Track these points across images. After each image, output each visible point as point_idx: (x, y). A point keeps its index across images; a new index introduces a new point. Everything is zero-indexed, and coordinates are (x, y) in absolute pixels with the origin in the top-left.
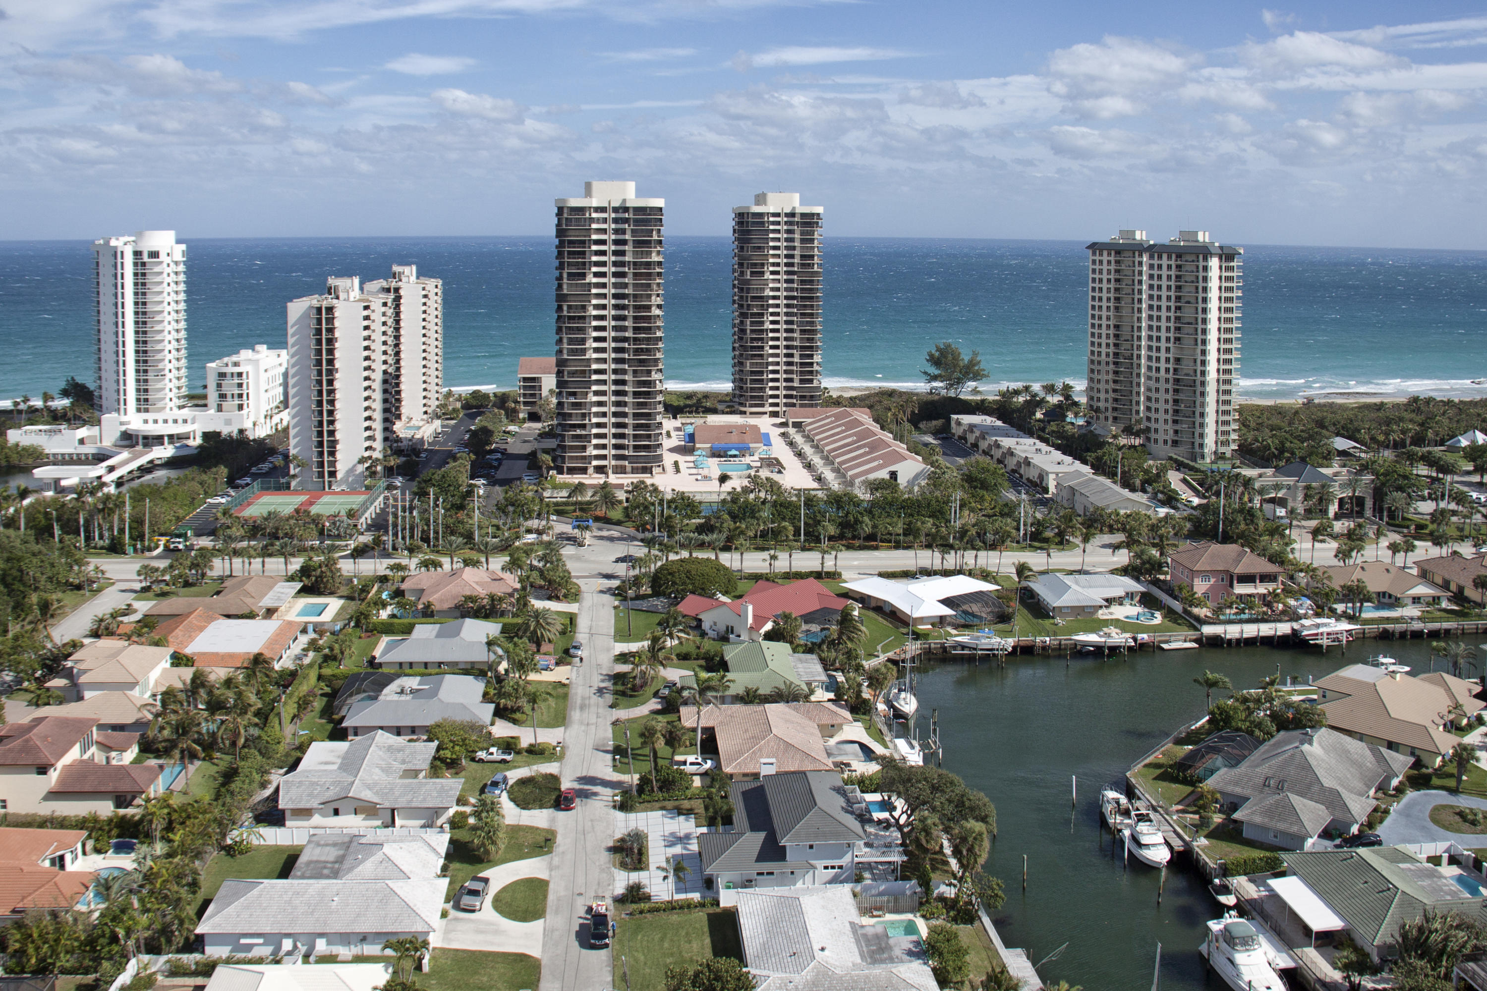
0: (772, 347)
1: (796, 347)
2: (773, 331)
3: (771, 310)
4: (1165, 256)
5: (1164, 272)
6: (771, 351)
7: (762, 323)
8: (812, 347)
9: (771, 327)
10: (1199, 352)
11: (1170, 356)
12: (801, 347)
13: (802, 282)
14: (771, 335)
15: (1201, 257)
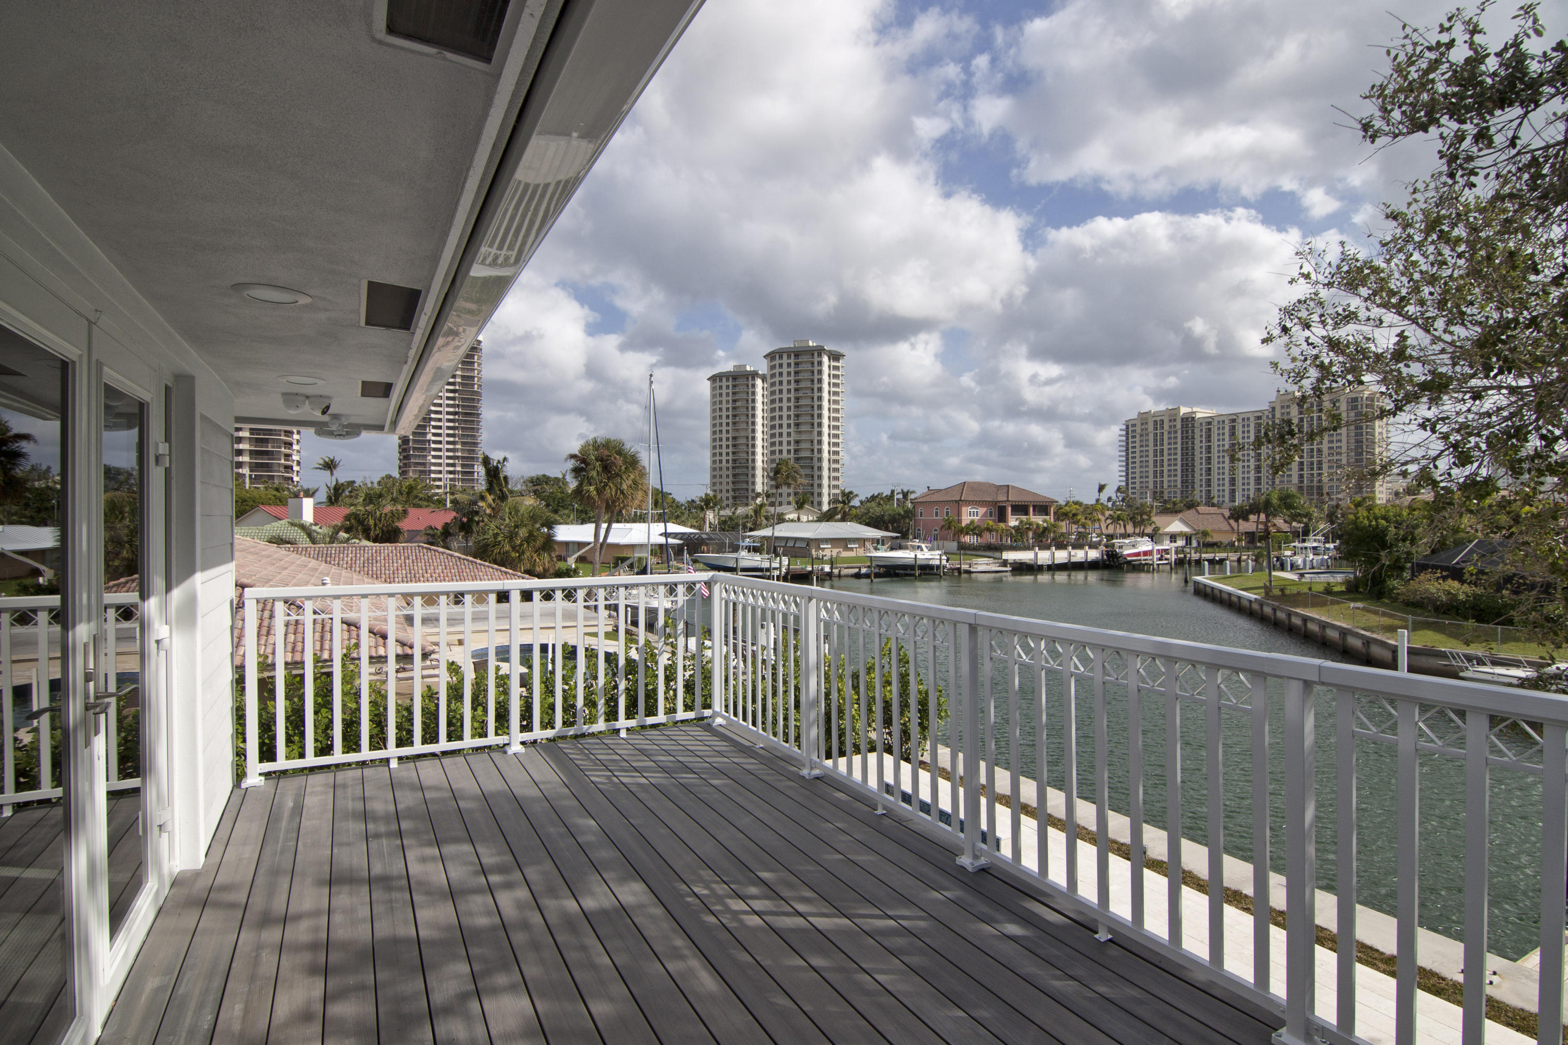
0: (434, 457)
1: (457, 458)
2: (435, 442)
3: (433, 423)
4: (785, 356)
5: (785, 370)
6: (433, 461)
7: (426, 434)
8: (473, 458)
9: (434, 438)
10: (816, 433)
11: (791, 439)
12: (463, 458)
13: (463, 399)
14: (433, 446)
15: (816, 354)
